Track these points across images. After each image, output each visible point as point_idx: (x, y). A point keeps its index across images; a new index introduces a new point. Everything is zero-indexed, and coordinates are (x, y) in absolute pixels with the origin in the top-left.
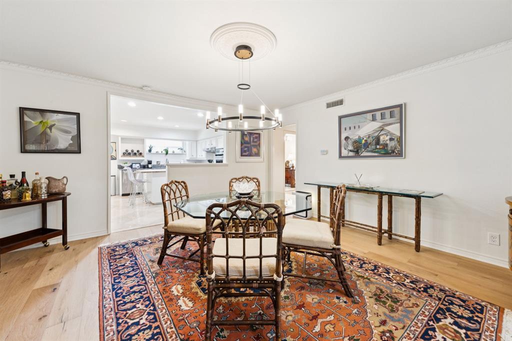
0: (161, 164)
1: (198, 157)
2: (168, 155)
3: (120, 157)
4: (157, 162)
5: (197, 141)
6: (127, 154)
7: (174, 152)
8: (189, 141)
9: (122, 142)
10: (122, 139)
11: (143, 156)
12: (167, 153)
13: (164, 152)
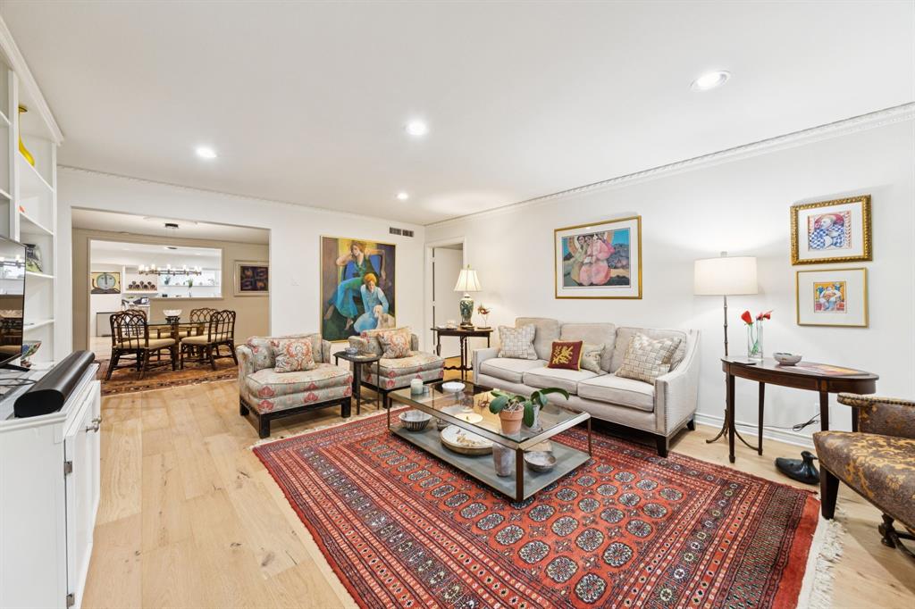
2: (192, 287)
3: (124, 290)
6: (134, 286)
9: (127, 273)
10: (127, 269)
11: (156, 289)
12: (191, 285)
13: (187, 284)
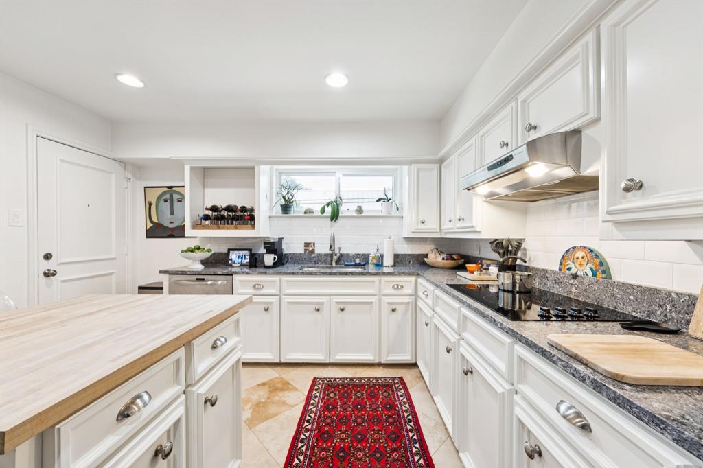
0: (317, 251)
1: (446, 226)
2: (340, 221)
4: (307, 245)
5: (441, 161)
7: (360, 210)
8: (410, 163)
10: (197, 171)
12: (335, 216)
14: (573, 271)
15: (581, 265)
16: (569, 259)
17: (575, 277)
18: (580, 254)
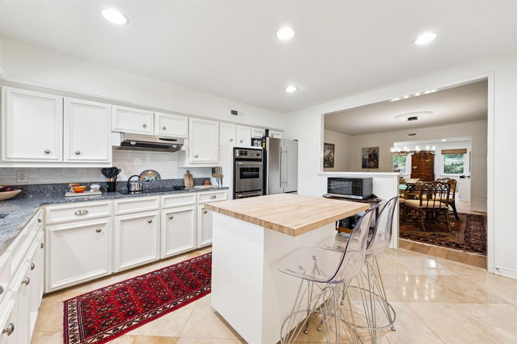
14: (147, 179)
15: (150, 176)
16: (144, 175)
17: (148, 181)
18: (150, 173)
